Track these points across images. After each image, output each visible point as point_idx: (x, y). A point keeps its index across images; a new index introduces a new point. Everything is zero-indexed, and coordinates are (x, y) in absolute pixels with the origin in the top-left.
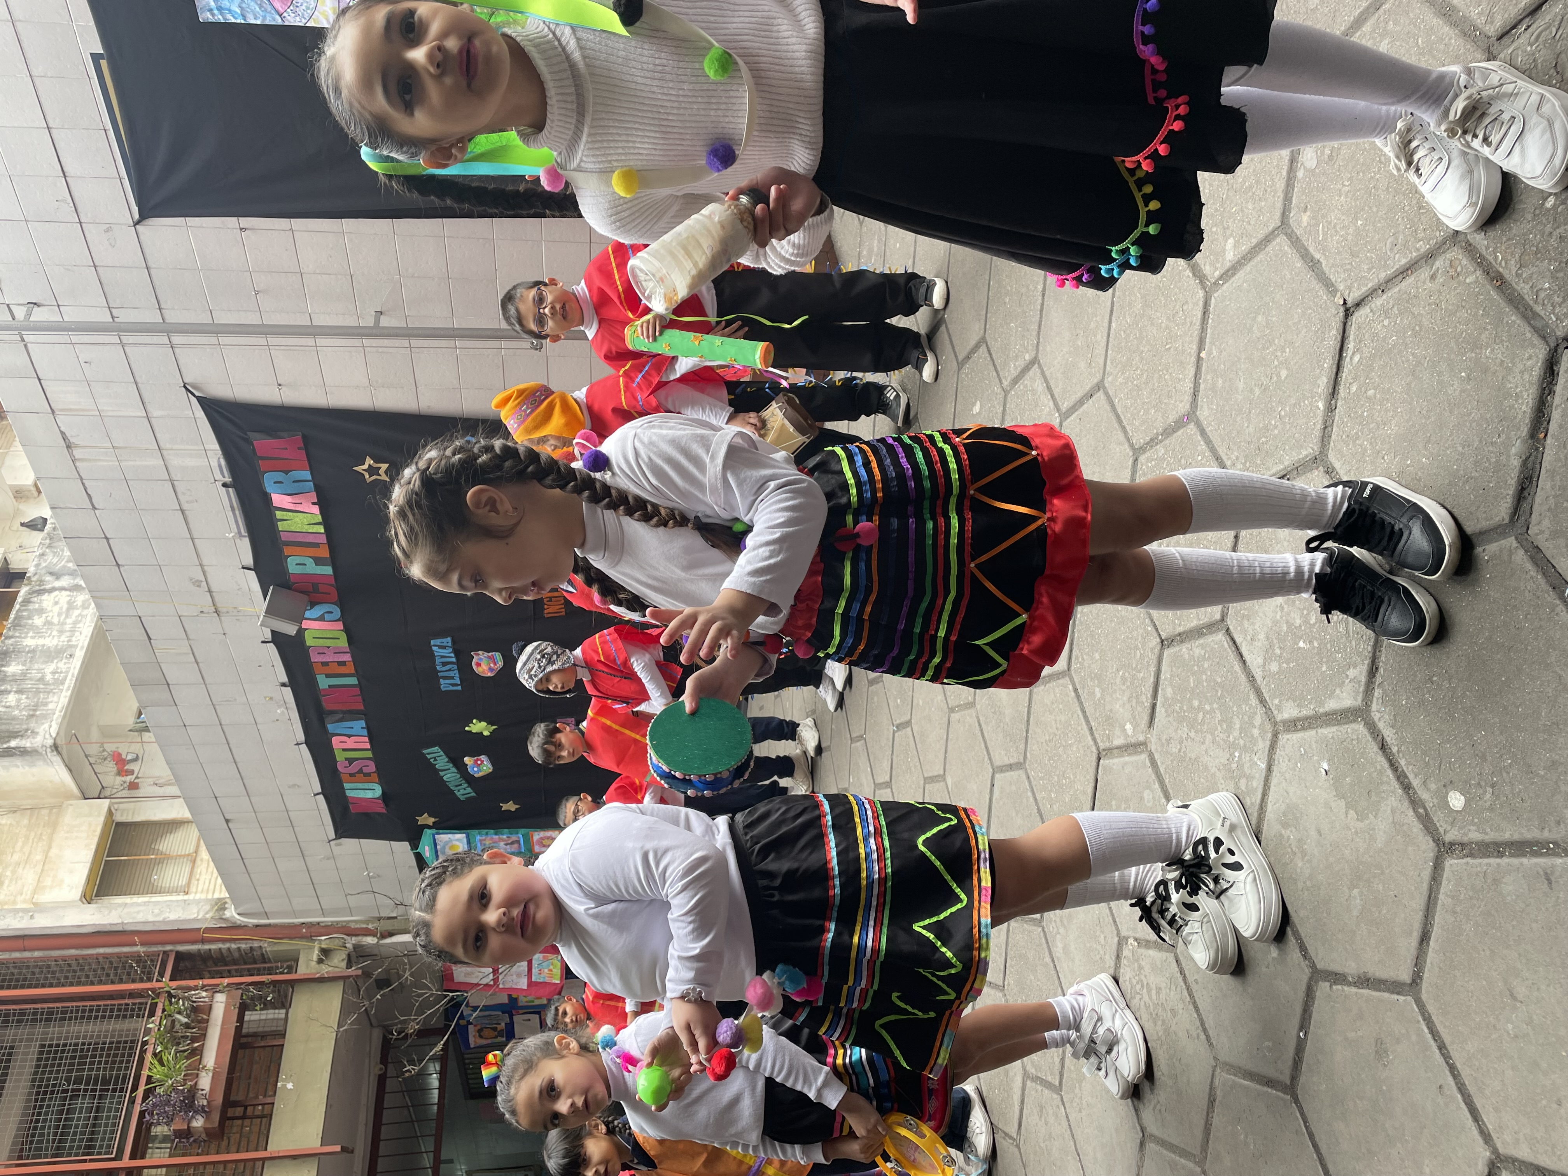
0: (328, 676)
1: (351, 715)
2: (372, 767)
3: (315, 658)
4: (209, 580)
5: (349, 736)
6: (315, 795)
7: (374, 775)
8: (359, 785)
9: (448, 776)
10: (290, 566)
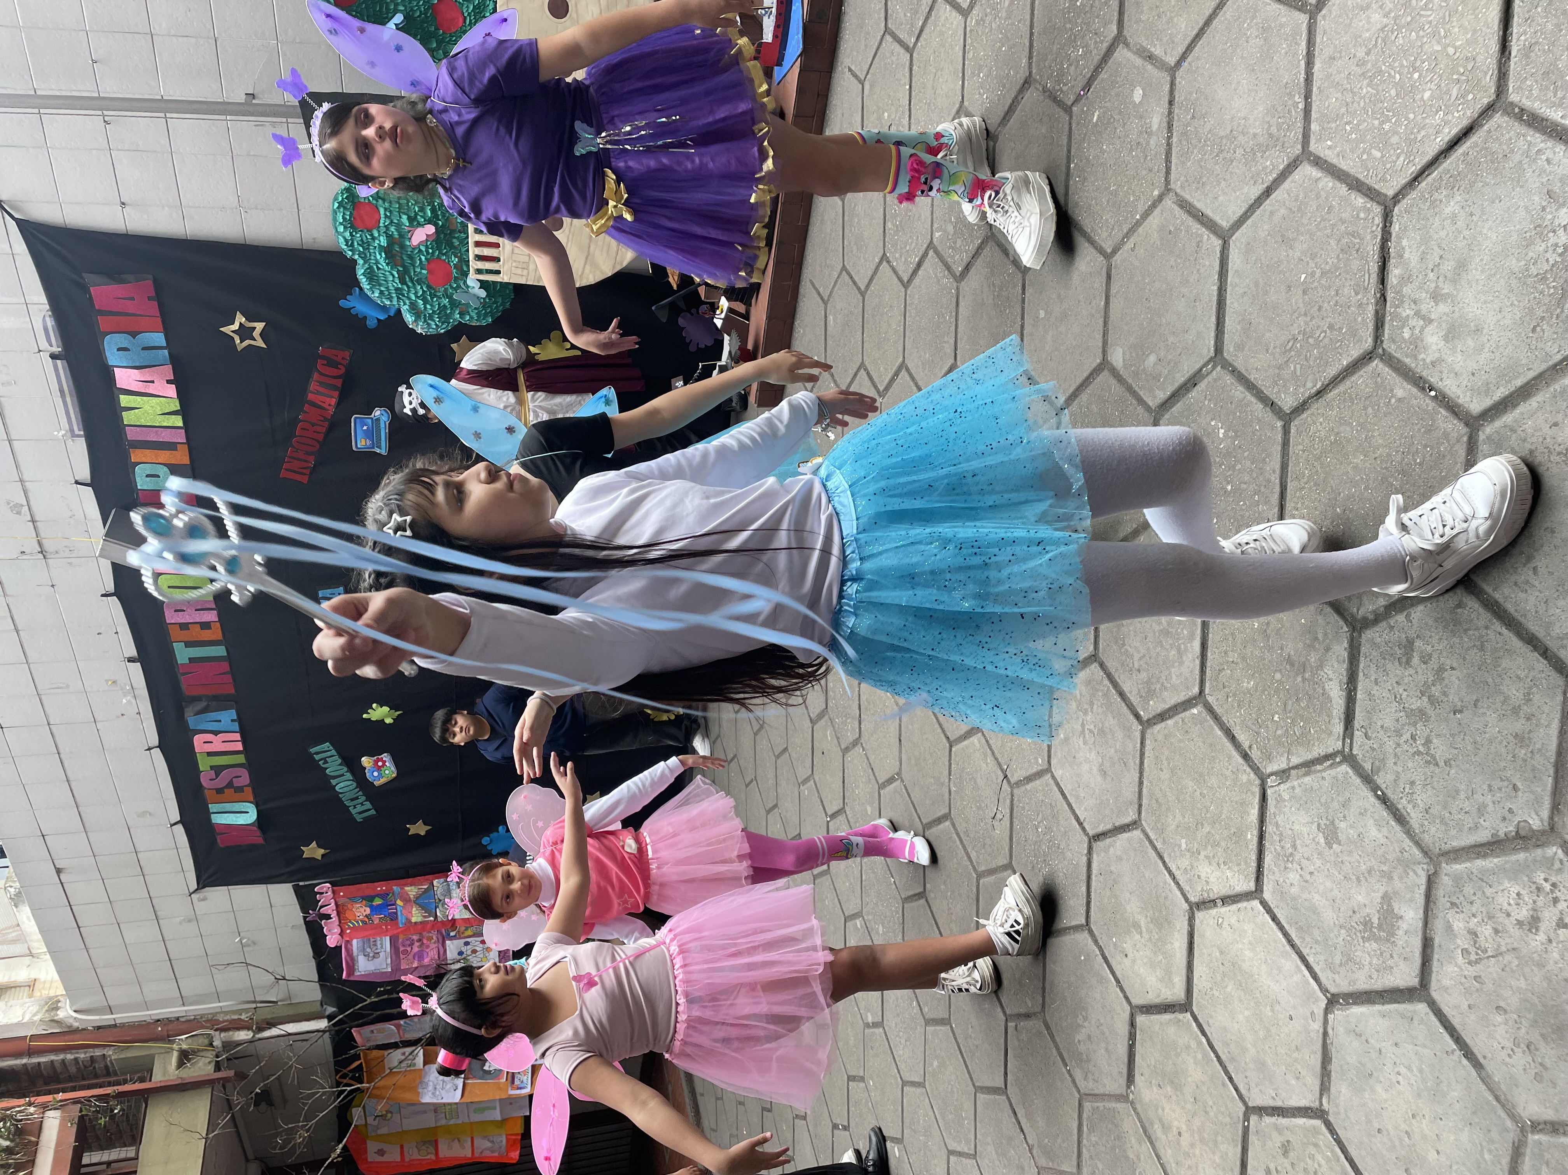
0: (188, 644)
1: (218, 702)
2: (244, 778)
3: (171, 617)
4: (32, 504)
5: (216, 733)
6: (172, 825)
7: (249, 790)
8: (228, 806)
9: (342, 785)
10: (138, 479)
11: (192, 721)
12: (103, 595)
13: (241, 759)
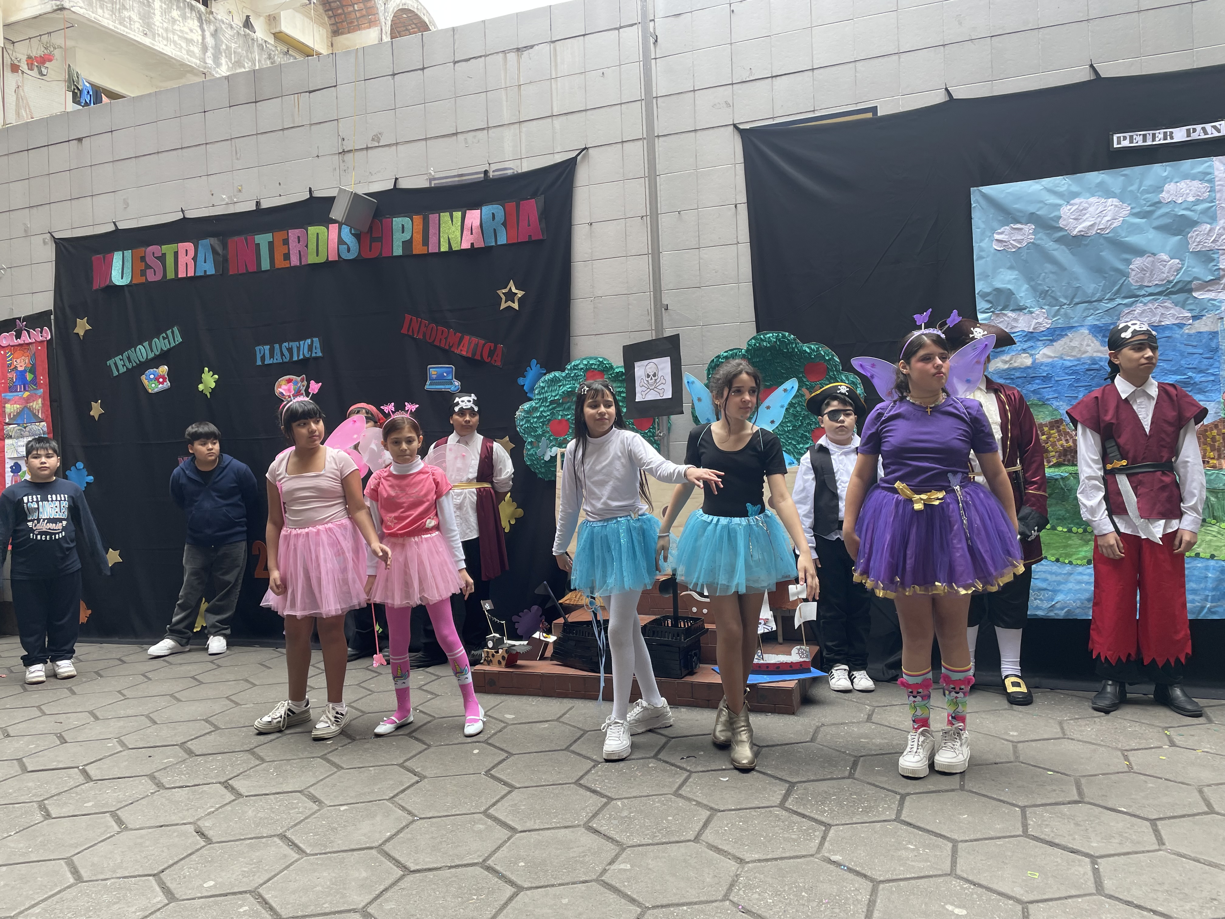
0: (271, 244)
1: (221, 261)
2: (153, 278)
3: (293, 234)
4: (380, 149)
5: (195, 259)
6: (114, 223)
7: (143, 280)
8: (129, 265)
9: (143, 350)
10: (400, 219)
11: (205, 243)
12: (310, 189)
13: (171, 275)
